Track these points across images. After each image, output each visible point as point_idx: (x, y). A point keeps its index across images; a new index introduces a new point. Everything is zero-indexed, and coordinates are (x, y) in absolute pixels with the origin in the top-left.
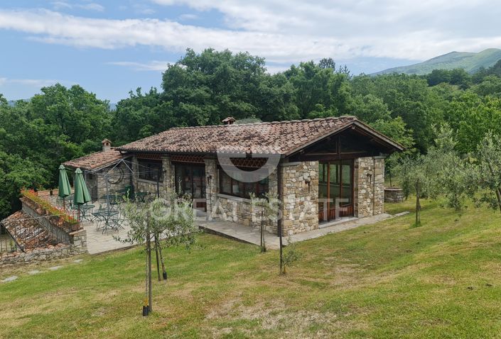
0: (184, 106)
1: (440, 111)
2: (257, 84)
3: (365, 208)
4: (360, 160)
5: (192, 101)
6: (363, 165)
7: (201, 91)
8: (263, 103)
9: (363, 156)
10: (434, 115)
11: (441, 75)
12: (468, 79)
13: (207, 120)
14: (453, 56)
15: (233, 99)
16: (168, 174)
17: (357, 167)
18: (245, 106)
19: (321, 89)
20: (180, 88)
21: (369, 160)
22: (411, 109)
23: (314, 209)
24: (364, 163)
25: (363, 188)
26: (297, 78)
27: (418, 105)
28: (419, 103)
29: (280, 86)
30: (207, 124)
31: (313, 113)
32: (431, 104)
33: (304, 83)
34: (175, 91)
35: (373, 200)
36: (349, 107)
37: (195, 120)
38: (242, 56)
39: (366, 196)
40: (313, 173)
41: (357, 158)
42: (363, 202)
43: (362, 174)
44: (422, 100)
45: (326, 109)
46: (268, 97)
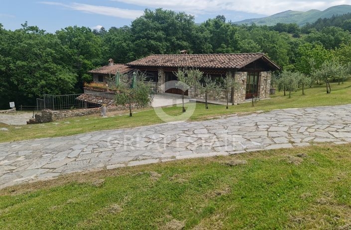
0: (152, 42)
1: (285, 51)
2: (190, 30)
3: (262, 94)
4: (262, 73)
5: (155, 39)
6: (263, 75)
7: (160, 33)
8: (193, 42)
9: (263, 71)
10: (282, 53)
11: (282, 27)
12: (299, 30)
13: (165, 50)
14: (288, 14)
15: (178, 39)
16: (162, 77)
17: (261, 76)
18: (185, 44)
19: (224, 36)
20: (148, 31)
21: (265, 73)
22: (271, 49)
23: (244, 92)
24: (263, 74)
25: (262, 85)
26: (210, 28)
27: (274, 47)
28: (275, 45)
29: (202, 33)
30: (165, 53)
31: (220, 49)
32: (280, 46)
33: (214, 31)
34: (145, 33)
35: (265, 91)
36: (239, 47)
37: (158, 50)
38: (181, 14)
39: (263, 89)
40: (245, 77)
41: (261, 71)
42: (262, 92)
43: (262, 79)
44: (276, 44)
45: (227, 48)
46: (196, 39)
